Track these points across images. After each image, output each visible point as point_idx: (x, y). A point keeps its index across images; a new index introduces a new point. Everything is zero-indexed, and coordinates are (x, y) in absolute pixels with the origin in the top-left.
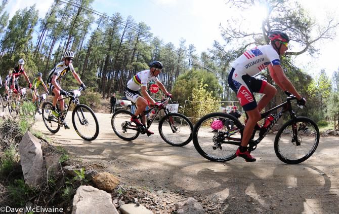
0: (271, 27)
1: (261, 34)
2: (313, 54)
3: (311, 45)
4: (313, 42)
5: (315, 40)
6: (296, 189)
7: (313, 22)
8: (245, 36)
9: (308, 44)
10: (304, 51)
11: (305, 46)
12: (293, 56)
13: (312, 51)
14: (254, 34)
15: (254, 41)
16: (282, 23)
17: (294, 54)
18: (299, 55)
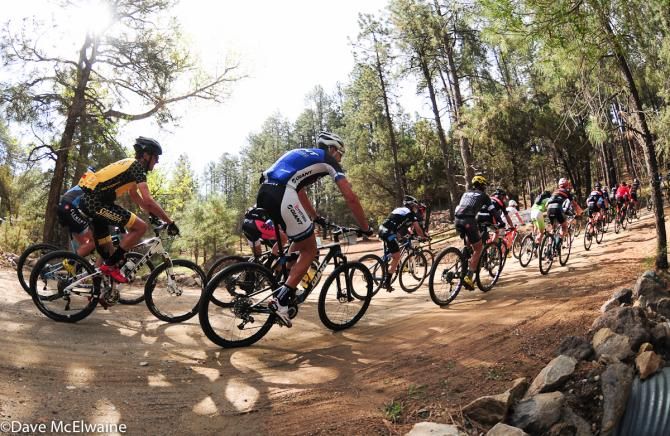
0: (99, 53)
1: (75, 64)
2: (163, 125)
3: (167, 105)
4: (173, 100)
5: (179, 99)
6: (84, 391)
7: (191, 63)
8: (42, 59)
9: (160, 103)
10: (148, 115)
11: (153, 106)
12: (122, 121)
13: (163, 119)
14: (58, 60)
15: (54, 75)
16: (123, 51)
17: (124, 118)
18: (134, 121)
